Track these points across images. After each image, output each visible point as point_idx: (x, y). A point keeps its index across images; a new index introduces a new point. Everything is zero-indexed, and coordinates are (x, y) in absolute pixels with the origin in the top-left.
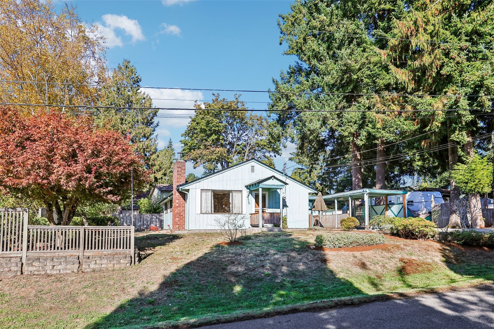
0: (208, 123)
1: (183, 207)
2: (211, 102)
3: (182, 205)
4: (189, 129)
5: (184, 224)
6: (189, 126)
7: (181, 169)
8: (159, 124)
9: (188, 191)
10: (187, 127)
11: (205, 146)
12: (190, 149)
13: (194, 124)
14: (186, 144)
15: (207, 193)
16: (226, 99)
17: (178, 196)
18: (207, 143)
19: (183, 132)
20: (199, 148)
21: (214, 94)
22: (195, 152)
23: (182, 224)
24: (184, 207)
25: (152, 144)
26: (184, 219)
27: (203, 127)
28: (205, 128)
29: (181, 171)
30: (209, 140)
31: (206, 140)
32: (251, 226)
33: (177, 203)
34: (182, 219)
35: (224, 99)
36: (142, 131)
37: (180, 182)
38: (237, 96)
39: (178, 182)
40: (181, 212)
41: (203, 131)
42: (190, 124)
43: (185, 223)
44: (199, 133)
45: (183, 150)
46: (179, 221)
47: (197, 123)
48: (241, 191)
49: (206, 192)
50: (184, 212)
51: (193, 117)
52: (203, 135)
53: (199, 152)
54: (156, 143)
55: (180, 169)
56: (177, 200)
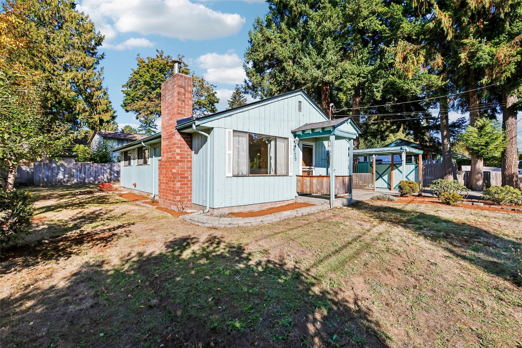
0: (153, 76)
1: (188, 161)
2: (155, 58)
3: (187, 158)
4: (131, 81)
5: (191, 194)
6: (132, 78)
7: (185, 90)
8: (104, 57)
9: (209, 130)
10: (129, 79)
11: (149, 98)
12: (133, 101)
13: (137, 76)
14: (128, 95)
15: (240, 138)
16: (171, 56)
17: (179, 140)
18: (151, 96)
19: (125, 83)
20: (142, 100)
21: (158, 50)
22: (139, 103)
23: (188, 194)
24: (191, 162)
25: (95, 78)
26: (191, 184)
27: (147, 80)
28: (149, 80)
29: (185, 95)
30: (153, 93)
31: (151, 93)
32: (297, 195)
33: (178, 154)
34: (187, 184)
35: (169, 57)
36: (80, 58)
37: (182, 114)
38: (180, 57)
39: (178, 113)
40: (185, 171)
41: (146, 83)
42: (132, 76)
43: (191, 190)
44: (143, 85)
45: (126, 100)
46: (181, 188)
47: (141, 76)
48: (287, 139)
49: (239, 136)
50: (191, 171)
51: (136, 70)
52: (147, 87)
53: (143, 103)
54: (101, 77)
55: (182, 90)
56: (178, 147)
